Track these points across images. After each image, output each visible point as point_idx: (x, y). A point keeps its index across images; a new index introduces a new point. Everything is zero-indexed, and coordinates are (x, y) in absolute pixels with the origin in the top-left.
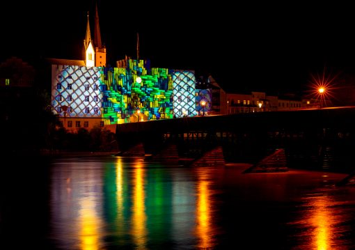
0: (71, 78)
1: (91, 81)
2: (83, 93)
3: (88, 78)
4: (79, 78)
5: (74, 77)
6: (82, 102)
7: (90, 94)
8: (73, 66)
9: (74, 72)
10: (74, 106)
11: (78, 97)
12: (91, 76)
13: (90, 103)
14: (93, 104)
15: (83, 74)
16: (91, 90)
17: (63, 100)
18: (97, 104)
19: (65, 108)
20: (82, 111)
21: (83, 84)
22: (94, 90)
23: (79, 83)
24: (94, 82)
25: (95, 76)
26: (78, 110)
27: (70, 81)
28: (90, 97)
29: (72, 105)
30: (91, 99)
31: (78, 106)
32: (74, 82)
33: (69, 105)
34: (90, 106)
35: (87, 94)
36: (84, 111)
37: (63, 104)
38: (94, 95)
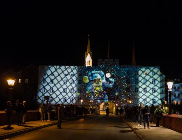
0: (53, 75)
1: (69, 77)
2: (61, 86)
3: (66, 75)
4: (59, 75)
5: (56, 74)
6: (61, 93)
7: (67, 87)
8: (55, 66)
9: (56, 70)
10: (54, 96)
11: (58, 89)
12: (69, 73)
13: (67, 94)
14: (70, 94)
15: (63, 72)
16: (68, 84)
17: (46, 91)
18: (72, 95)
19: (47, 98)
20: (60, 100)
21: (62, 79)
22: (71, 84)
23: (59, 78)
24: (71, 78)
25: (72, 73)
26: (57, 100)
27: (52, 77)
28: (67, 89)
29: (52, 96)
30: (68, 91)
31: (57, 96)
32: (55, 78)
33: (51, 95)
34: (67, 96)
35: (65, 87)
36: (62, 100)
37: (46, 95)
38: (70, 87)
